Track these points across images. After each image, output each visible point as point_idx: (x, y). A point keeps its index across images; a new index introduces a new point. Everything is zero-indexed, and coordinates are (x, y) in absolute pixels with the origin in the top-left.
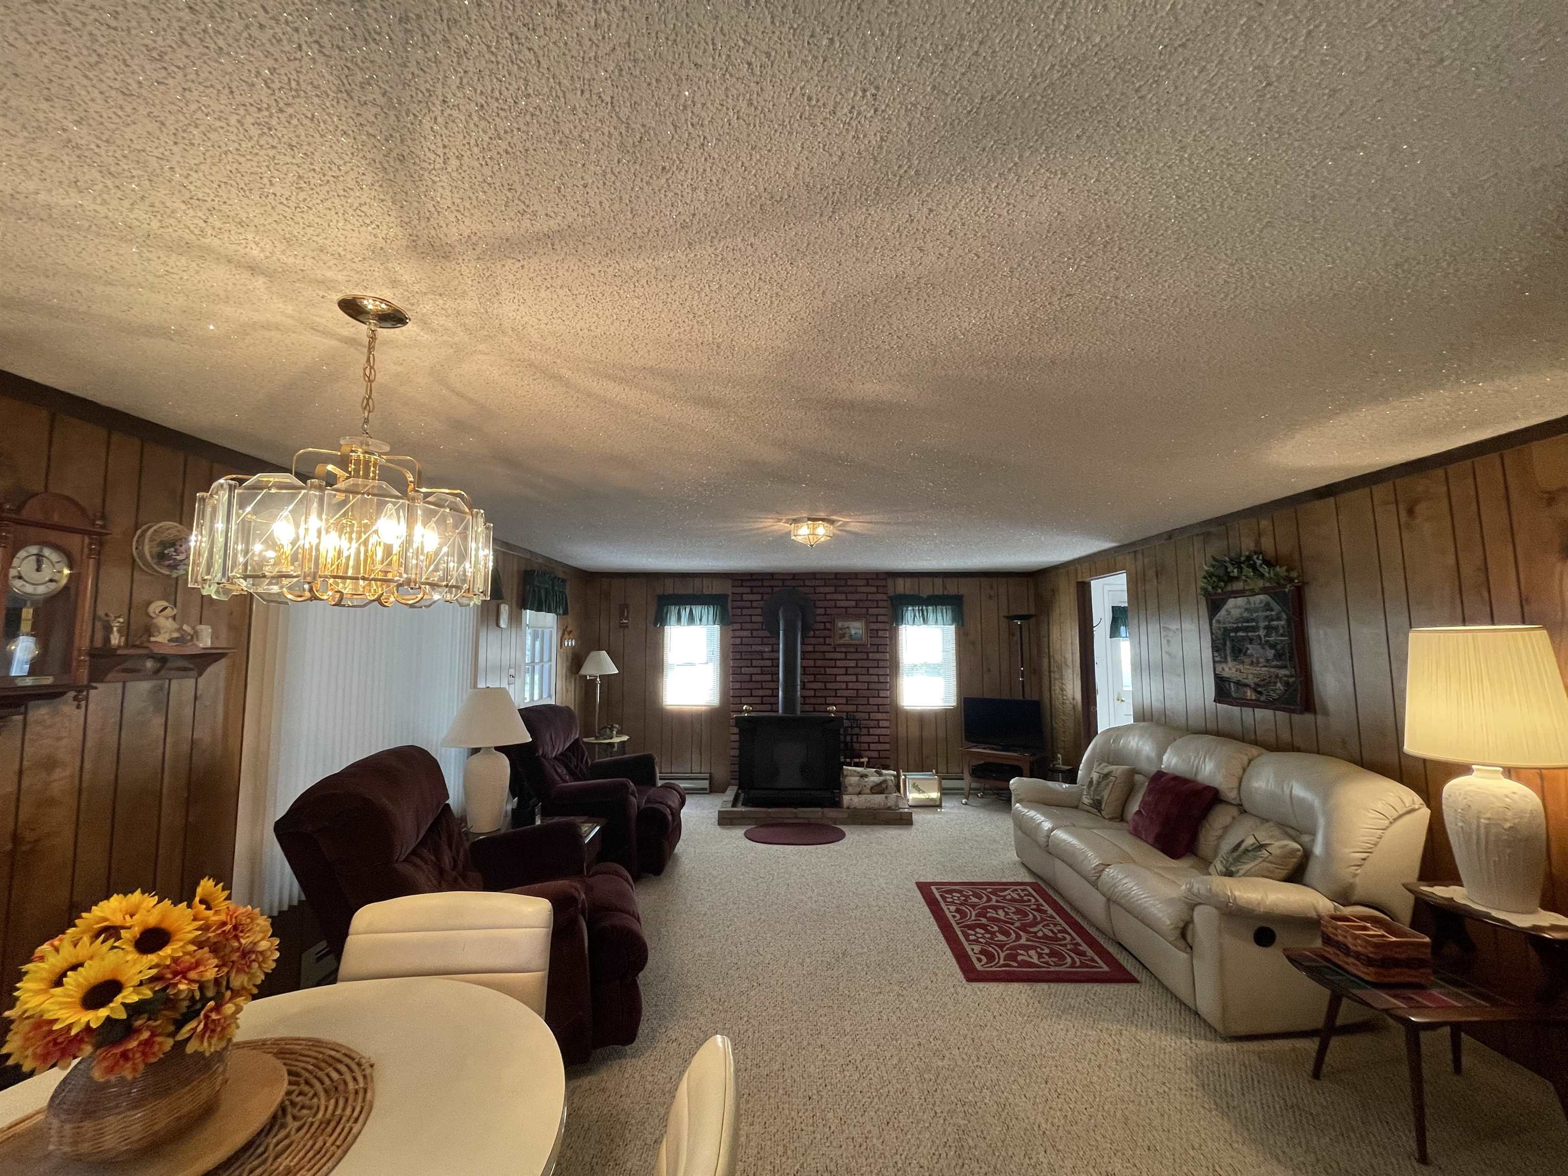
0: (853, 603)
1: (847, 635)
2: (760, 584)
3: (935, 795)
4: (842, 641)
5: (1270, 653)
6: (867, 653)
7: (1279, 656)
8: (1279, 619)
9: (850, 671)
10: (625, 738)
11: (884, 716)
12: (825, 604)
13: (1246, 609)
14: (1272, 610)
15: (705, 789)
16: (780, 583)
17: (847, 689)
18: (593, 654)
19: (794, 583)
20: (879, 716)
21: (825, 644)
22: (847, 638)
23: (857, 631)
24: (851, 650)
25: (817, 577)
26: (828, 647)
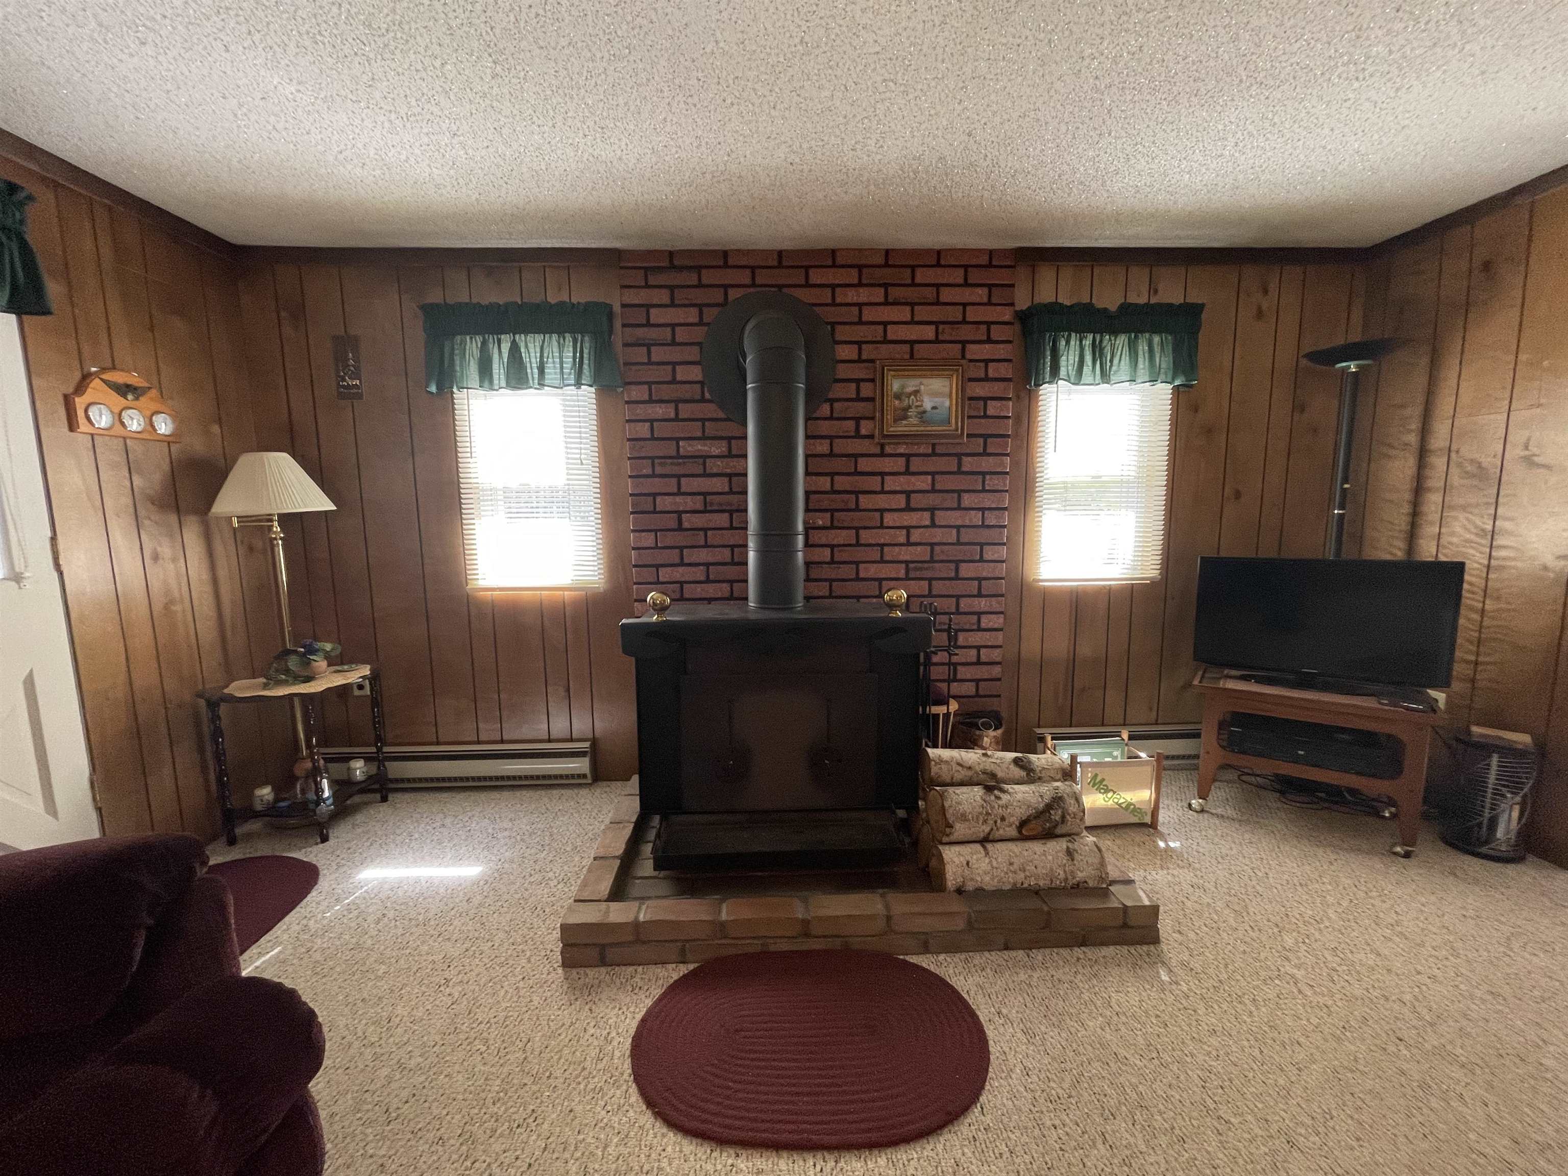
0: (929, 332)
1: (912, 412)
2: (693, 279)
3: (1143, 796)
4: (899, 428)
6: (959, 456)
9: (917, 500)
10: (358, 674)
11: (995, 604)
12: (861, 333)
15: (584, 776)
16: (744, 277)
17: (909, 543)
18: (247, 462)
20: (982, 604)
21: (858, 435)
22: (913, 420)
23: (938, 401)
24: (922, 450)
25: (840, 260)
26: (866, 442)
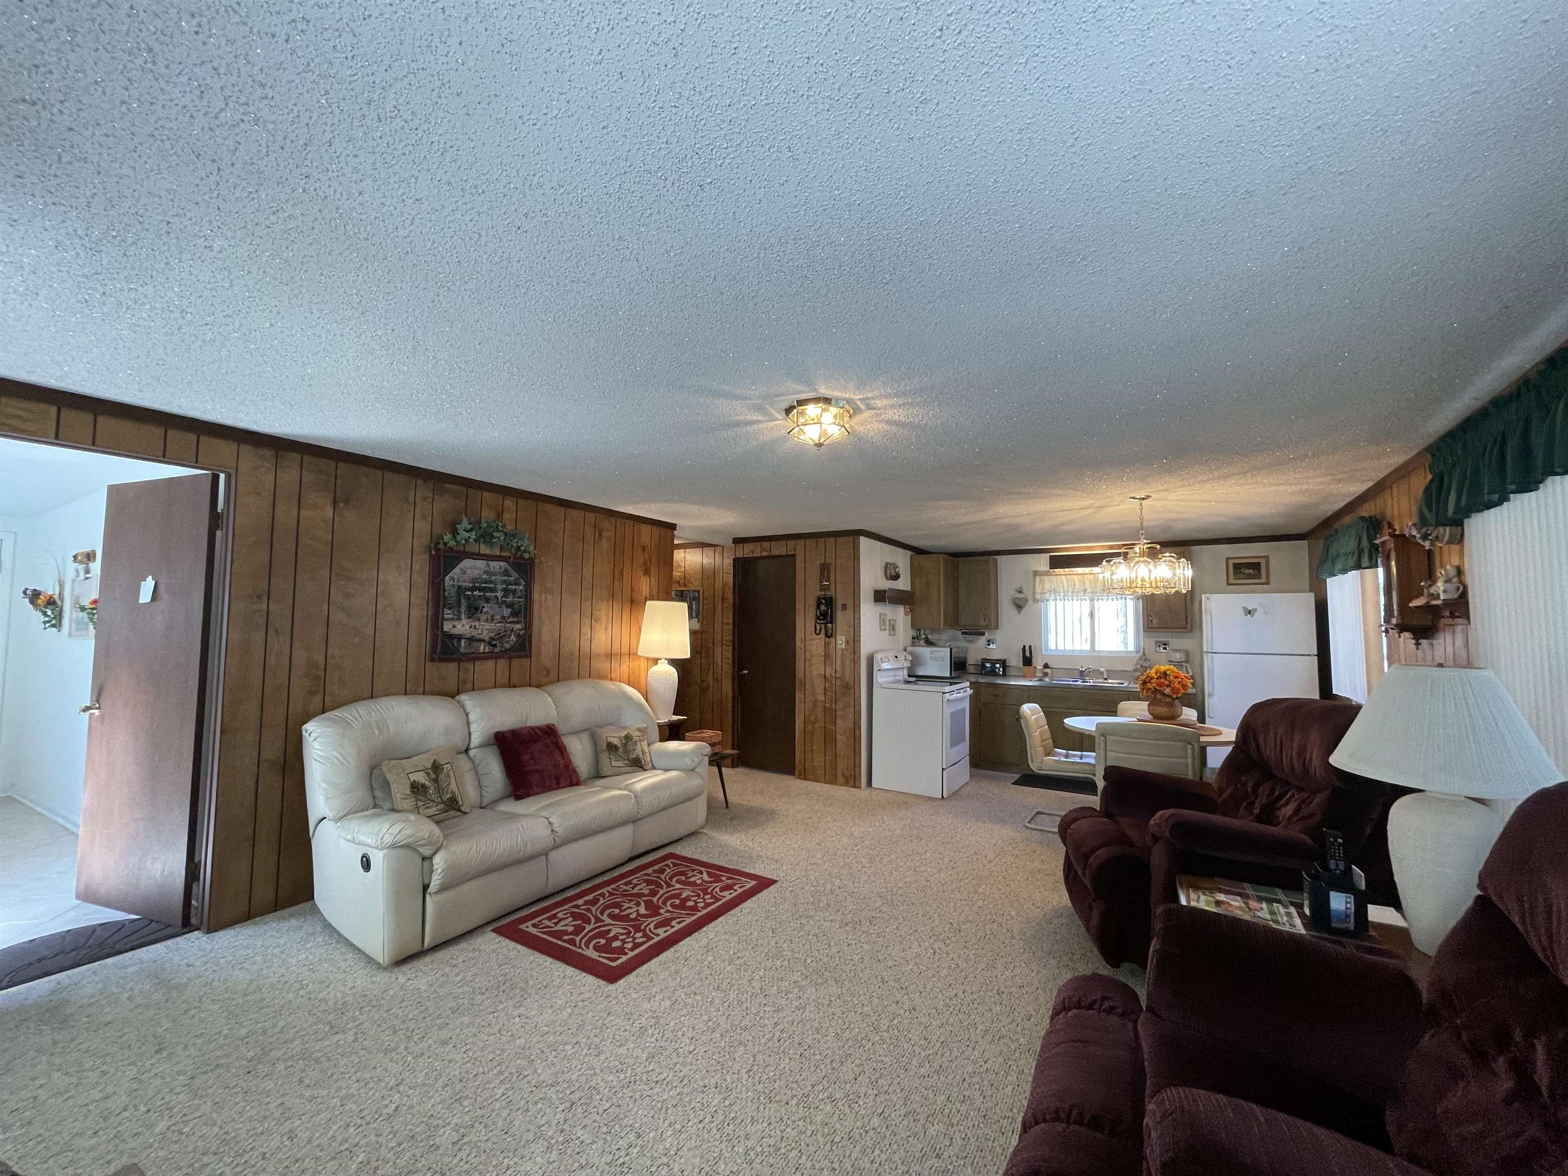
5: (506, 612)
7: (515, 614)
8: (516, 584)
13: (485, 572)
14: (510, 576)
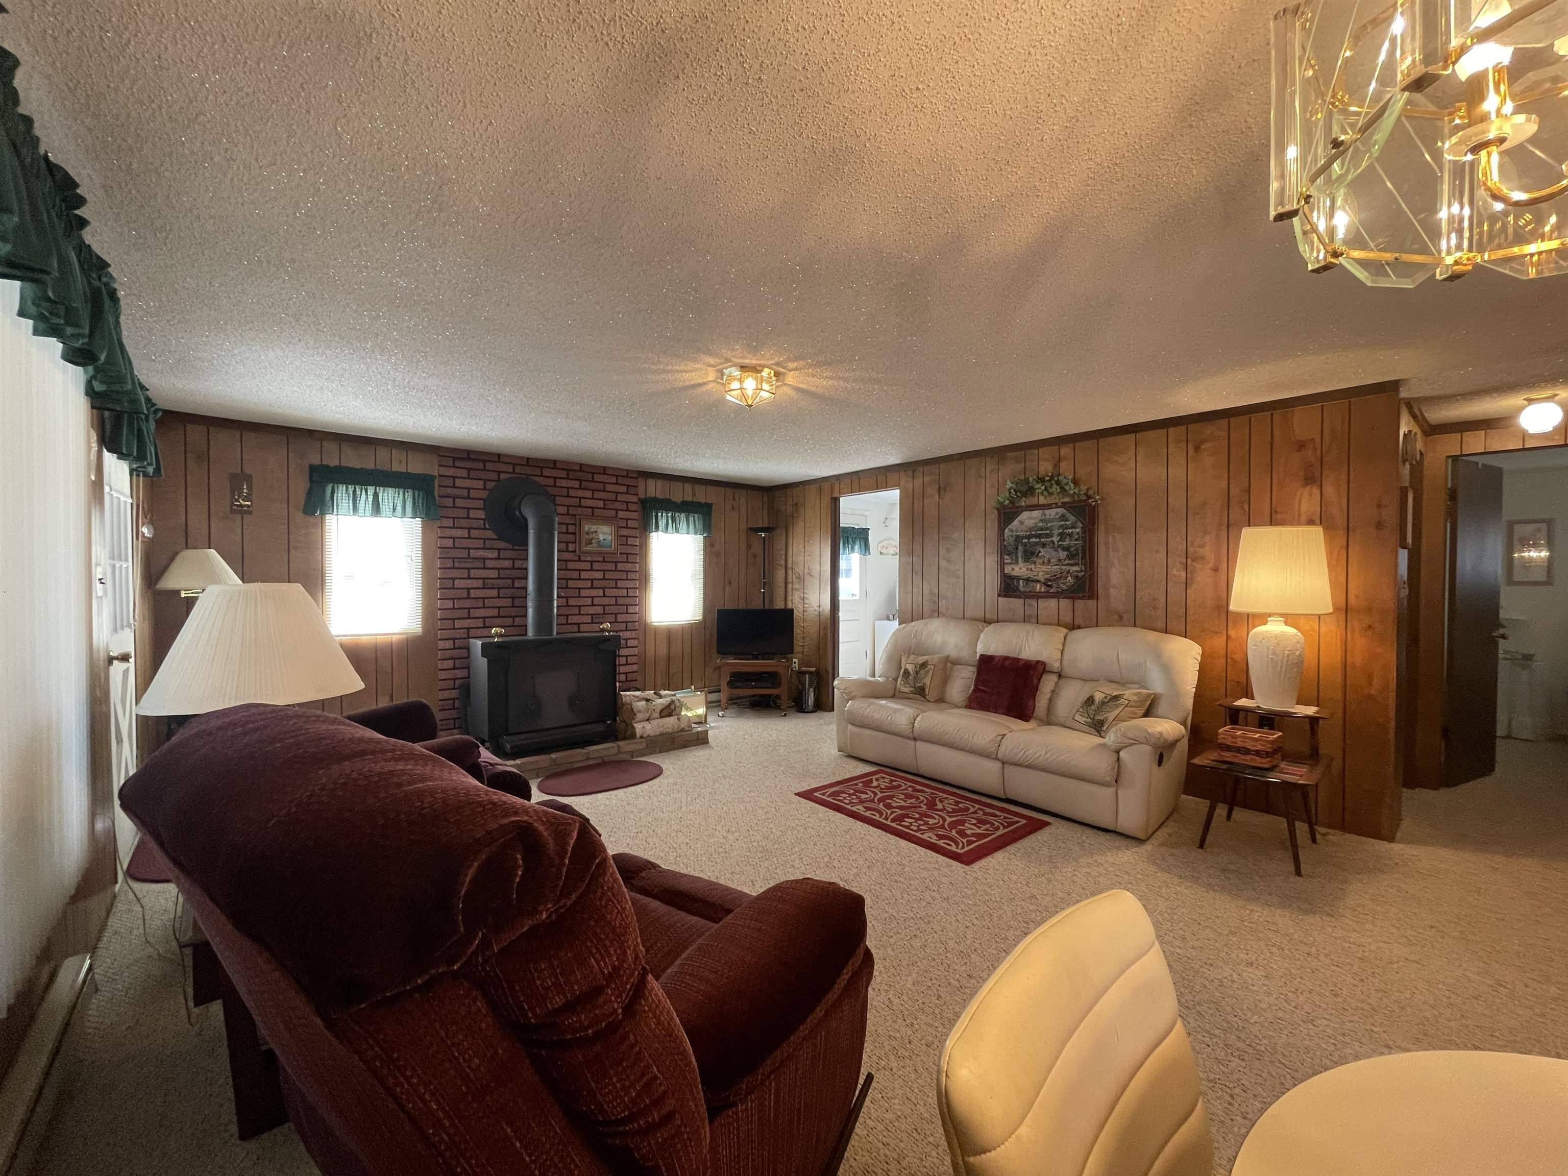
0: (601, 504)
1: (594, 541)
2: (481, 466)
3: (699, 711)
4: (589, 548)
5: (1063, 554)
6: (616, 563)
7: (1071, 556)
8: (1073, 527)
9: (596, 584)
11: (634, 634)
12: (568, 501)
13: (1041, 520)
14: (1067, 520)
16: (509, 468)
17: (593, 605)
19: (529, 470)
20: (628, 634)
21: (567, 551)
22: (595, 545)
23: (606, 536)
24: (598, 559)
25: (558, 465)
26: (572, 554)
